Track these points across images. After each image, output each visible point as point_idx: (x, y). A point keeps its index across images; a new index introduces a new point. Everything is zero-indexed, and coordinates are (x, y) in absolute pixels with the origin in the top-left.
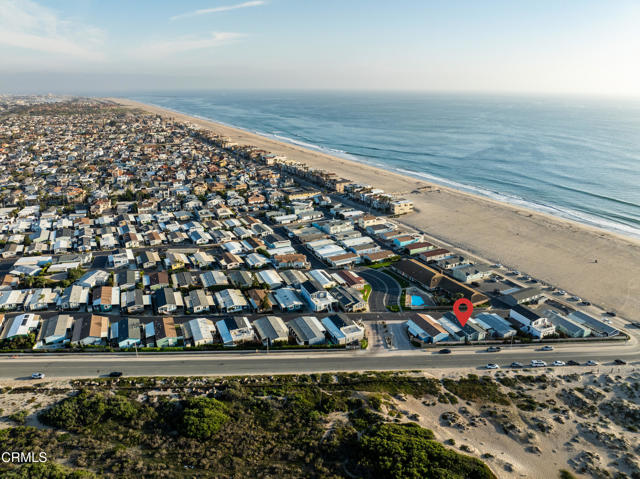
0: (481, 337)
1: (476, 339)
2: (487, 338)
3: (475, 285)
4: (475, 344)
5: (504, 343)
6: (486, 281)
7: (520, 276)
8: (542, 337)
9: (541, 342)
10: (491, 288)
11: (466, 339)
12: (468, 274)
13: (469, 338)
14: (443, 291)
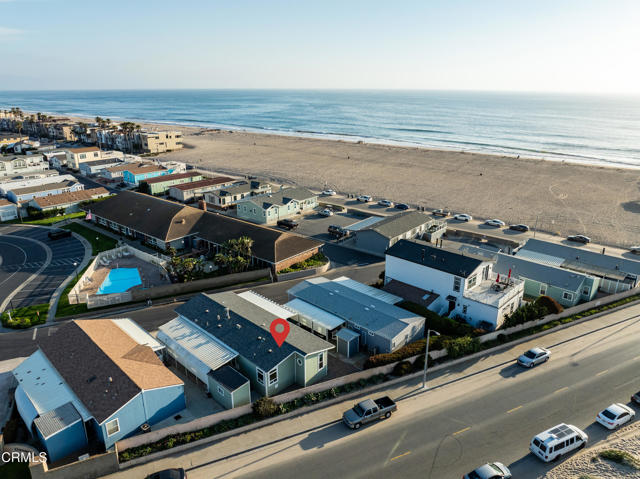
0: (311, 368)
1: (295, 383)
2: (333, 368)
3: (285, 225)
4: (292, 405)
5: (397, 372)
6: (309, 217)
7: (371, 202)
8: (500, 321)
9: (501, 339)
10: (322, 227)
11: (257, 390)
12: (266, 206)
13: (268, 384)
14: (202, 244)
